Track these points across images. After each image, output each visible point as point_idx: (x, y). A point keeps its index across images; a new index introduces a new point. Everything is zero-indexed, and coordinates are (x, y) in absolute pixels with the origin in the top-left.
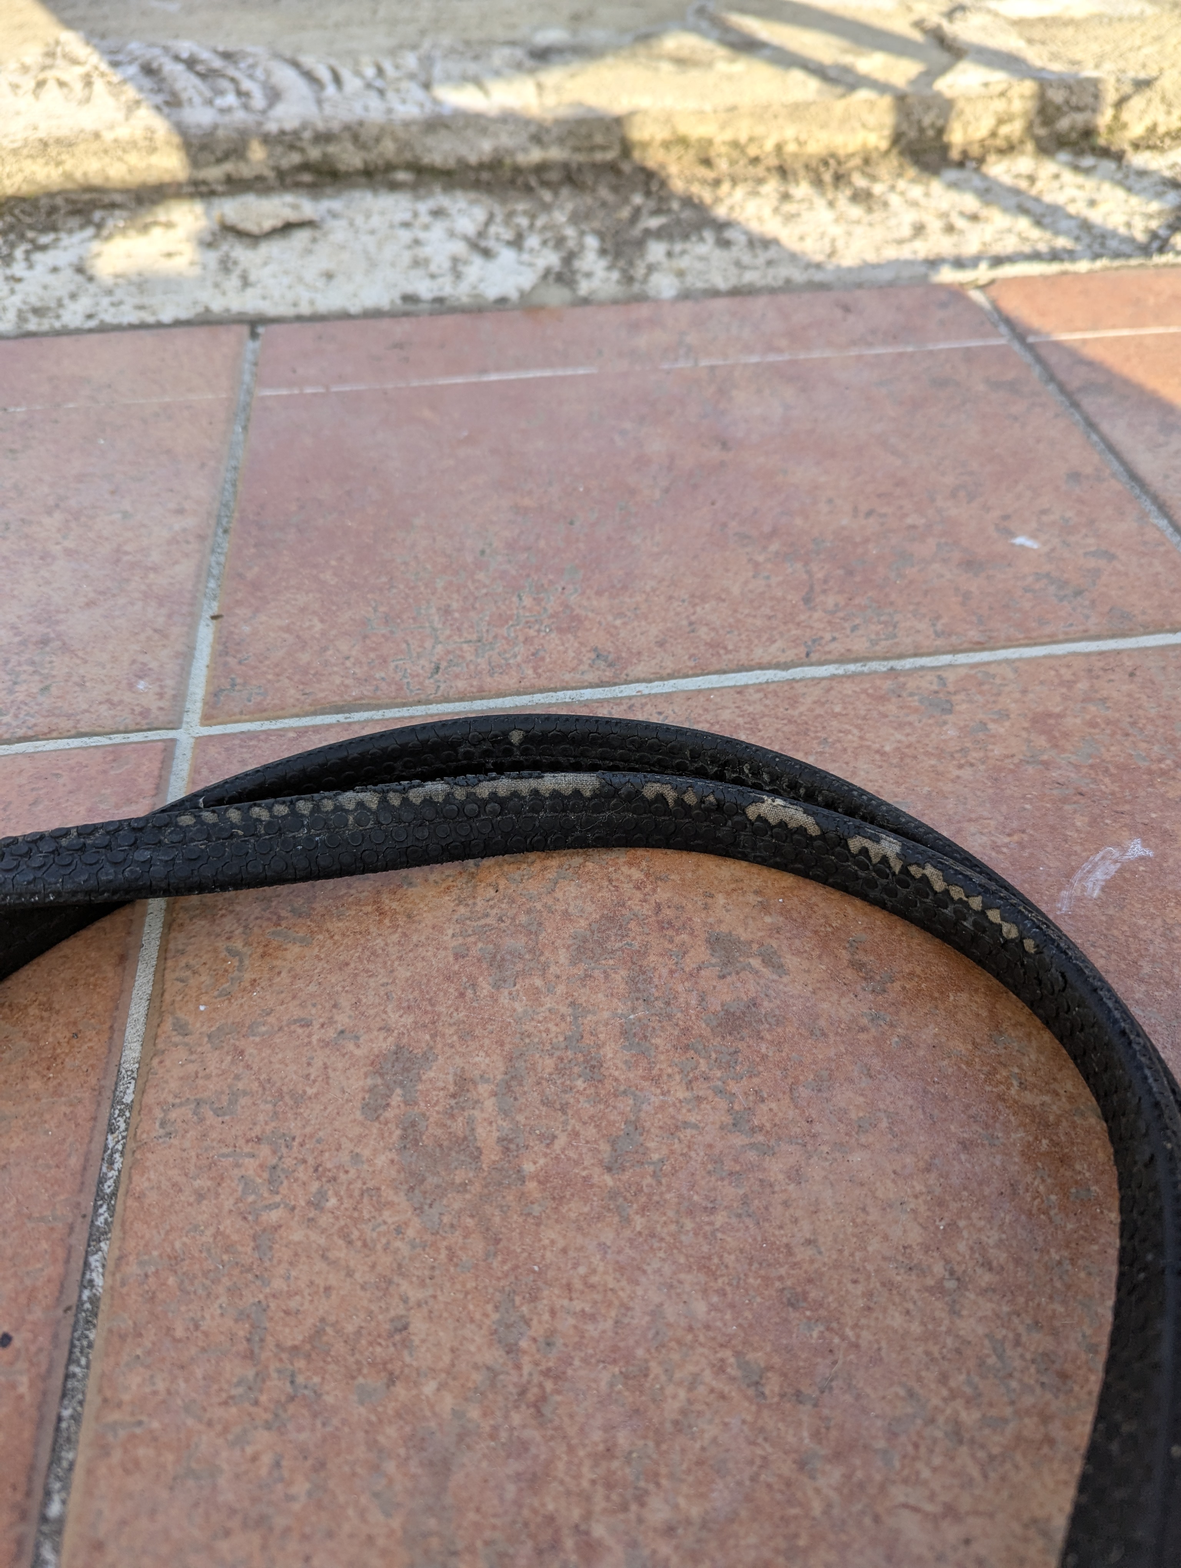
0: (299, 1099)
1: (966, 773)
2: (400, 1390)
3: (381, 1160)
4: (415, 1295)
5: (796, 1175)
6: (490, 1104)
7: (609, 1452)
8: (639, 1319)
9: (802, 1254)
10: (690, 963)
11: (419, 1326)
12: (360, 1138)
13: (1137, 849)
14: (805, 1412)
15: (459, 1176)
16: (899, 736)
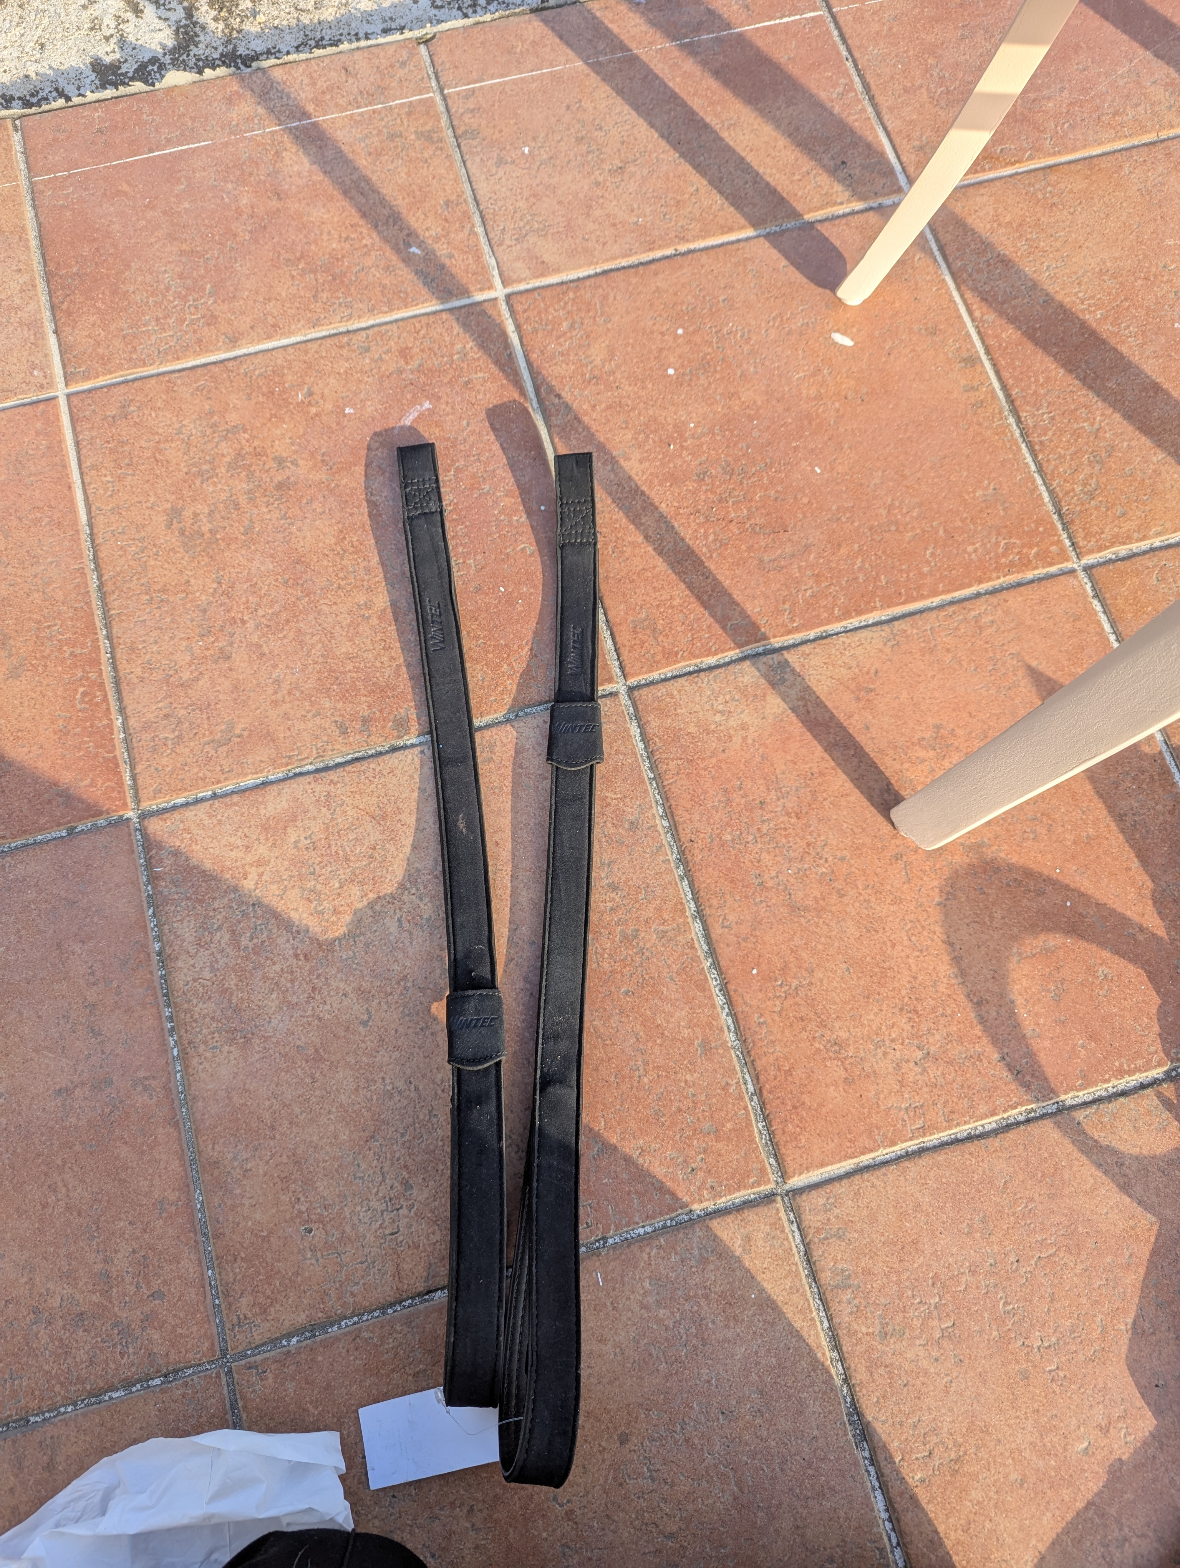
0: (144, 526)
1: (370, 380)
2: (190, 596)
3: (173, 540)
4: (190, 573)
5: (299, 530)
6: (205, 520)
7: (248, 601)
8: (254, 571)
9: (301, 550)
10: (267, 467)
11: (193, 581)
12: (165, 535)
13: (427, 405)
14: (299, 588)
15: (198, 542)
16: (347, 365)
